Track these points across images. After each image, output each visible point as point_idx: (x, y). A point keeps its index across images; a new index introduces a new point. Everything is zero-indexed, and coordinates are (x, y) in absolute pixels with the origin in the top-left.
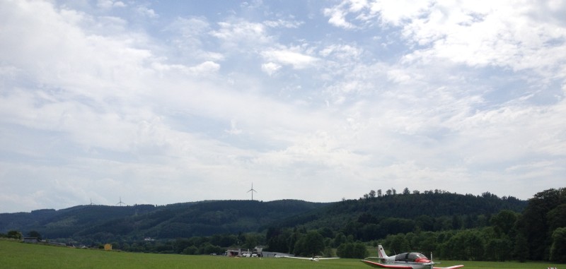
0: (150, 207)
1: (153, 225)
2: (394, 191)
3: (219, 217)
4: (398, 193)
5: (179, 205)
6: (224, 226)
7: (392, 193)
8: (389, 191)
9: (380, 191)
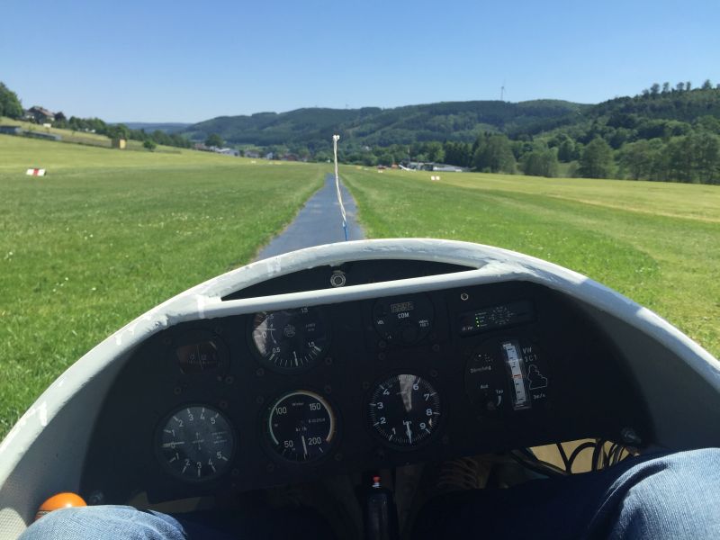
0: (375, 110)
1: (372, 132)
2: (689, 84)
3: (452, 122)
4: (692, 88)
5: (410, 108)
6: (456, 134)
7: (685, 88)
8: (681, 85)
9: (666, 85)
